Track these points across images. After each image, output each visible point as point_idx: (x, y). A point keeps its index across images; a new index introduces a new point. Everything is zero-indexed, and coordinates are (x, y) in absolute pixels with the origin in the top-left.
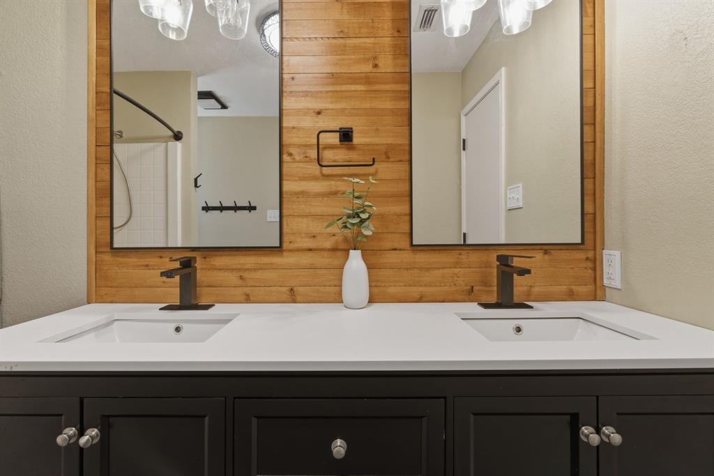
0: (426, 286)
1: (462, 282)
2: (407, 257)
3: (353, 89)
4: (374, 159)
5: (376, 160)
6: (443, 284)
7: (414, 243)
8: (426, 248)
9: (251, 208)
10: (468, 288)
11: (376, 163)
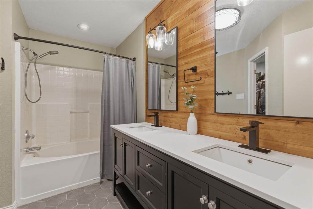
0: (222, 132)
1: (239, 133)
2: (215, 117)
3: (197, 51)
4: (201, 77)
5: (202, 78)
6: (230, 132)
7: (216, 112)
8: (223, 114)
9: (229, 93)
10: (243, 136)
11: (202, 79)
